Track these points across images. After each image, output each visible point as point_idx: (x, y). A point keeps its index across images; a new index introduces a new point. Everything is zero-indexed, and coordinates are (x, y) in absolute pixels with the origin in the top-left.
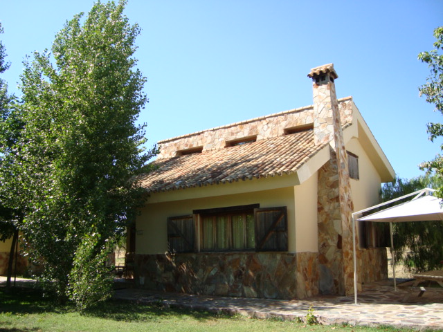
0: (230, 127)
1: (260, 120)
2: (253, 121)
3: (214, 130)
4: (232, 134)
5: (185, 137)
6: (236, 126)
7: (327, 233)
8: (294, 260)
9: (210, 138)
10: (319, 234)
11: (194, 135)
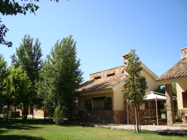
0: (108, 70)
1: (116, 68)
2: (114, 68)
3: (104, 71)
4: (109, 72)
5: (96, 73)
6: (110, 70)
7: (126, 105)
8: (113, 112)
9: (103, 73)
10: (124, 105)
11: (99, 72)
